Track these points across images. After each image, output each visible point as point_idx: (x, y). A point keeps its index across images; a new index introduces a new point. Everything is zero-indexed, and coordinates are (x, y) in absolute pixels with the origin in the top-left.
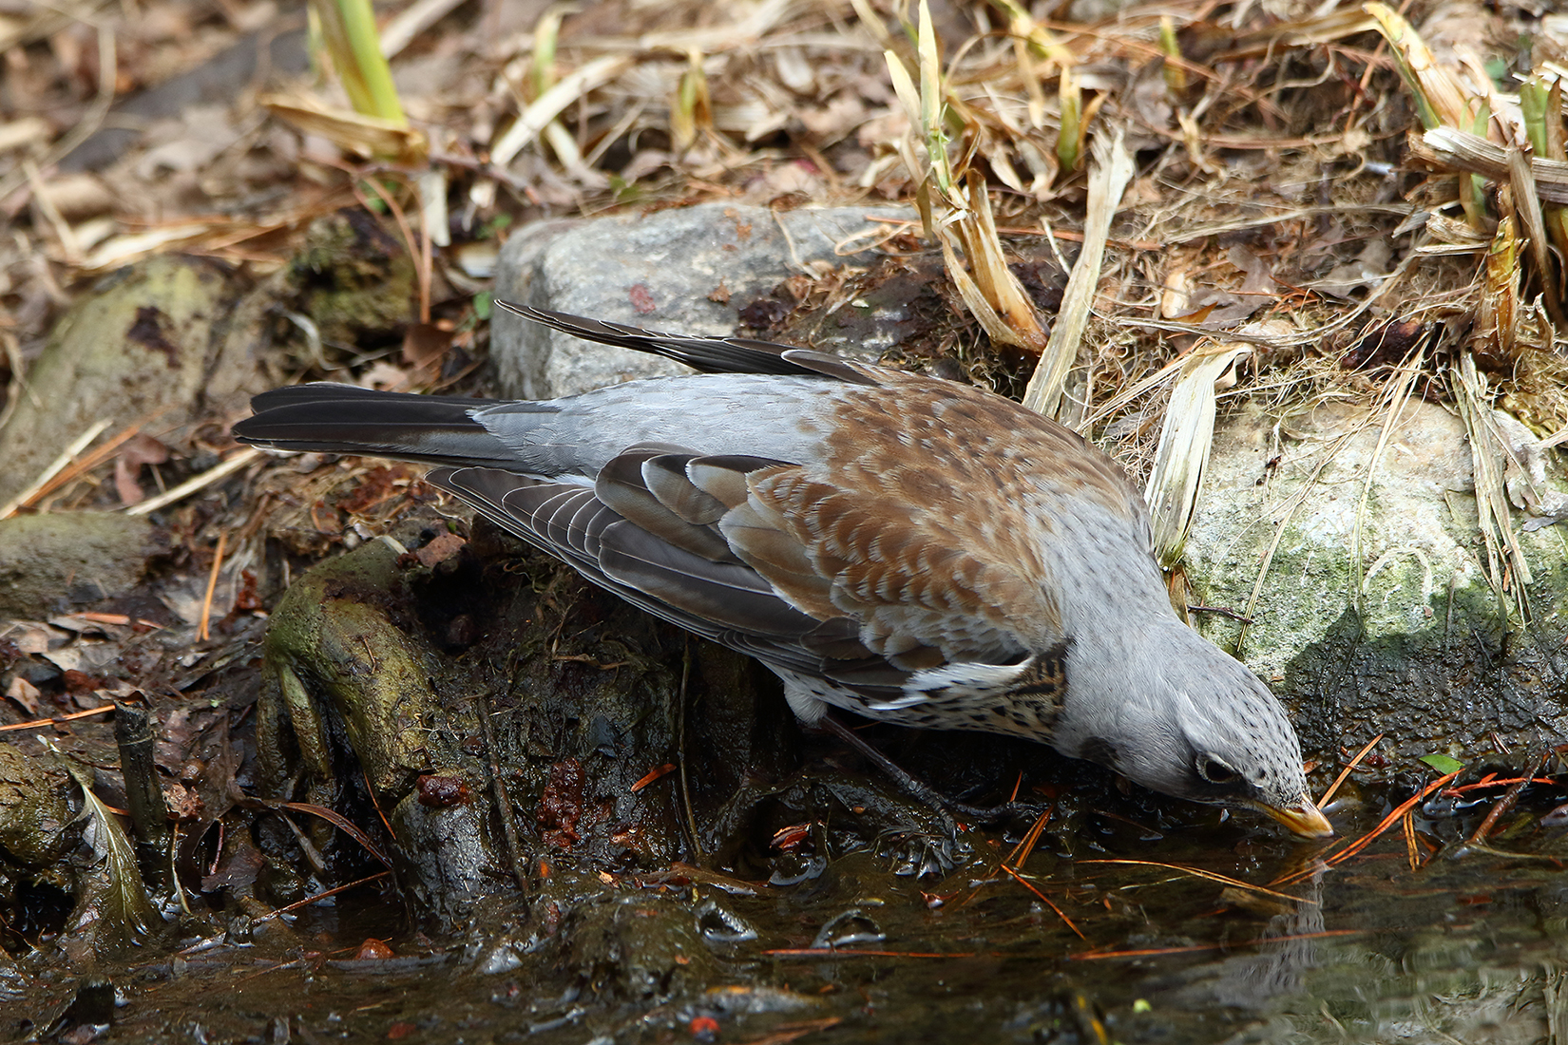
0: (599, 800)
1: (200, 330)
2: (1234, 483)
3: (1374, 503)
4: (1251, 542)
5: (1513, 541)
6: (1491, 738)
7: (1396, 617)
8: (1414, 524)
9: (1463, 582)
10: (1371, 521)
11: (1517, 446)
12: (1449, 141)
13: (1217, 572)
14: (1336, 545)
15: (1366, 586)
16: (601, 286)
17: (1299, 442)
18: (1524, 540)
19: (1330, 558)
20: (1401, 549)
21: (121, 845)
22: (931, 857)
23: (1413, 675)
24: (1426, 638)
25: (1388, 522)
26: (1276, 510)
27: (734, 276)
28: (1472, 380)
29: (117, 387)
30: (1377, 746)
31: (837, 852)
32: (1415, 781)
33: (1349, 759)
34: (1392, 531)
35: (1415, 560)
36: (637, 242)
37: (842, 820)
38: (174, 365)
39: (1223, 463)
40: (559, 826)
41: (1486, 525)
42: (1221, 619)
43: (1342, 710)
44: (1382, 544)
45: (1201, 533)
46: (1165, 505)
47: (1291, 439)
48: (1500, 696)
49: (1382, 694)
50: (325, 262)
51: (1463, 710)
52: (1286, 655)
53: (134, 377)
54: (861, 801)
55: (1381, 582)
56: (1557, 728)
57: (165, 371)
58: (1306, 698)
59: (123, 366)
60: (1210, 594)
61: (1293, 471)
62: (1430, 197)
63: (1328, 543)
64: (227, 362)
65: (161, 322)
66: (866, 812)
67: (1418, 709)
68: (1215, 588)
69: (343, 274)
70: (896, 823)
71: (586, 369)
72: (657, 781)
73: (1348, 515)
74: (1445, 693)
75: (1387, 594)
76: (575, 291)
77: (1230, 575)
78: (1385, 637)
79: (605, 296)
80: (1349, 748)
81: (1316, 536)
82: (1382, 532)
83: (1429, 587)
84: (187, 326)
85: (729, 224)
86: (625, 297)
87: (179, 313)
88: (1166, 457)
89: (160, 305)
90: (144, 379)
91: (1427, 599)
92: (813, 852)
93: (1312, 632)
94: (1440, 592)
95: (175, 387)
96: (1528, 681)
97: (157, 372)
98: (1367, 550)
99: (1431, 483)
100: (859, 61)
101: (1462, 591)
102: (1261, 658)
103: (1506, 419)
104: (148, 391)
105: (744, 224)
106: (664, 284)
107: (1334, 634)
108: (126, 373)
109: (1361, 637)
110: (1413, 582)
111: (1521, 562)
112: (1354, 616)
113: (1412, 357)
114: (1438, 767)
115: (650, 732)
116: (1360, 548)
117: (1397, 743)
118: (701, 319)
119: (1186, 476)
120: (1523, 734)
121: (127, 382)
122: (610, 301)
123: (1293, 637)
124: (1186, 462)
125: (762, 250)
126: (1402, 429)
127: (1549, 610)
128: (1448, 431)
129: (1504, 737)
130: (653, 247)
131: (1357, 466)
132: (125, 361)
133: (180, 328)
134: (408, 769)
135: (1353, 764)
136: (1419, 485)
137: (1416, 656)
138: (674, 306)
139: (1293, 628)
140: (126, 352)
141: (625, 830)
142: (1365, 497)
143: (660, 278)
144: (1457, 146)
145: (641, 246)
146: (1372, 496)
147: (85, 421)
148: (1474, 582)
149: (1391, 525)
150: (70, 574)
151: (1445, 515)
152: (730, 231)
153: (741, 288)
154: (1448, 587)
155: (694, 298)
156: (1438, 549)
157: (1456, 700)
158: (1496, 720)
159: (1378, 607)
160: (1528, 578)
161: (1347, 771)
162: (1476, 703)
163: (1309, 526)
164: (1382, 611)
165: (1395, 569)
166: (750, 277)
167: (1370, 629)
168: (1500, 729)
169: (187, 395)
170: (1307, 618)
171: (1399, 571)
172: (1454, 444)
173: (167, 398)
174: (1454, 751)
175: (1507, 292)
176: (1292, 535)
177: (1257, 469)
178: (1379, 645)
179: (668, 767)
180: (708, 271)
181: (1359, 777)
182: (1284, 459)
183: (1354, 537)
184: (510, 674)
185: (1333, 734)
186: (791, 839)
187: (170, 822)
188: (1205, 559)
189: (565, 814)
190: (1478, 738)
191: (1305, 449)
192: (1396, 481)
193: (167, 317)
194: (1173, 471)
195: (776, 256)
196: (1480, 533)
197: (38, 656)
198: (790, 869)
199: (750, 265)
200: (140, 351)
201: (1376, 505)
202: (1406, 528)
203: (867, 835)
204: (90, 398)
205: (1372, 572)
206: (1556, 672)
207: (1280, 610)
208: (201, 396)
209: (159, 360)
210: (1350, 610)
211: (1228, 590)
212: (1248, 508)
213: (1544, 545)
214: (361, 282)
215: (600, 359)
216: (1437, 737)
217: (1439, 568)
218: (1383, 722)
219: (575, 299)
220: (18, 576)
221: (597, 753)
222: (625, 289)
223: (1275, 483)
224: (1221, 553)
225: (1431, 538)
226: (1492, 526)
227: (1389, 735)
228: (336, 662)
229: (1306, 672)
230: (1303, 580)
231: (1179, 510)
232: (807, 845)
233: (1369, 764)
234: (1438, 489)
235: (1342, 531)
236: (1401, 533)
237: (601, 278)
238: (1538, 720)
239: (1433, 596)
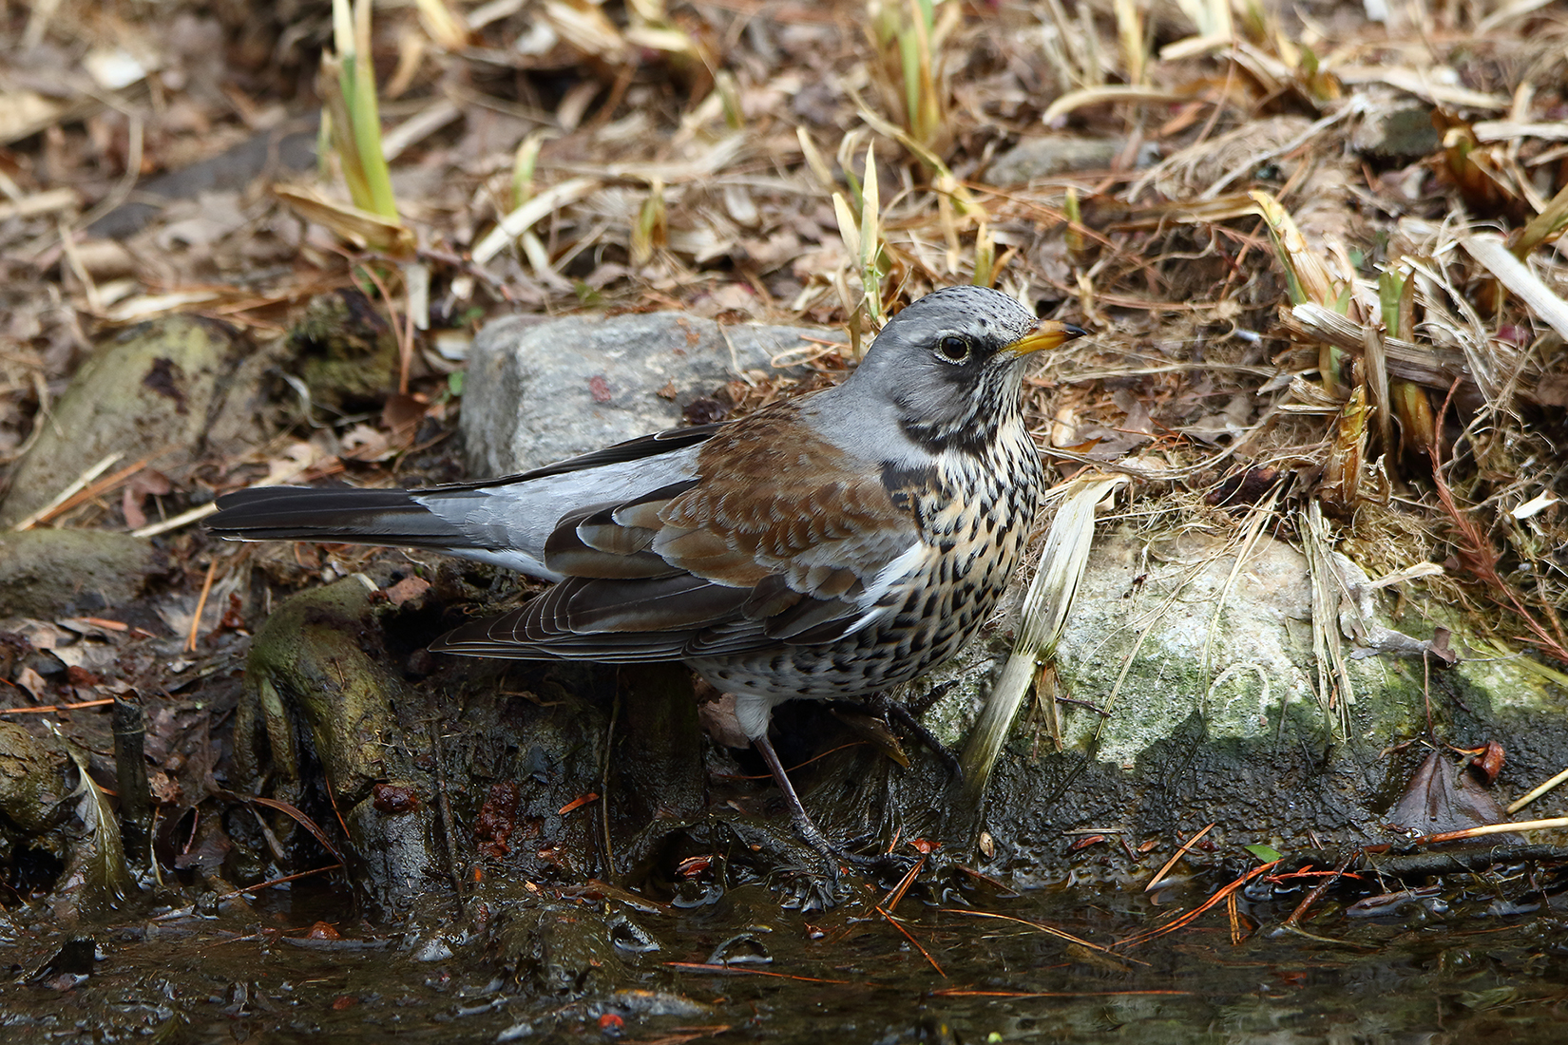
0: (530, 819)
1: (207, 383)
2: (1104, 594)
3: (1225, 623)
4: (1114, 646)
5: (1341, 666)
6: (1308, 835)
7: (1234, 723)
8: (1257, 644)
9: (1296, 698)
10: (1220, 638)
11: (1351, 584)
12: (1314, 316)
13: (1084, 669)
14: (1189, 656)
15: (1211, 692)
16: (566, 374)
17: (1163, 564)
18: (1351, 666)
19: (1182, 666)
20: (1244, 664)
21: (107, 819)
22: (815, 894)
23: (1246, 775)
24: (1260, 743)
25: (1235, 640)
26: (1139, 621)
27: (682, 376)
28: (1317, 524)
29: (131, 426)
30: (1208, 833)
31: (734, 883)
32: (1240, 866)
33: (1184, 842)
34: (1238, 647)
35: (1255, 675)
36: (599, 340)
37: (741, 854)
38: (182, 410)
39: (1096, 576)
40: (493, 839)
41: (1319, 650)
42: (1083, 711)
43: (1182, 799)
44: (1228, 659)
45: (1073, 635)
46: (1043, 608)
47: (1156, 560)
48: (1320, 799)
49: (1217, 788)
50: (321, 333)
51: (1286, 808)
52: (1137, 747)
53: (146, 418)
54: (758, 840)
55: (1225, 691)
56: (1365, 831)
57: (173, 415)
58: (1151, 785)
59: (138, 408)
60: (1076, 689)
61: (1156, 588)
62: (1293, 363)
63: (1182, 654)
64: (228, 412)
65: (173, 373)
66: (761, 851)
67: (1247, 804)
68: (1080, 683)
69: (336, 345)
70: (787, 862)
71: (546, 445)
72: (581, 808)
73: (1201, 630)
74: (1272, 792)
75: (1229, 702)
76: (542, 377)
77: (1095, 674)
78: (1223, 739)
79: (568, 384)
80: (1185, 832)
81: (1171, 646)
82: (1229, 648)
83: (1266, 699)
84: (196, 378)
85: (680, 331)
86: (586, 386)
87: (189, 367)
88: (1048, 566)
89: (174, 358)
90: (154, 421)
91: (1263, 709)
92: (713, 881)
93: (1160, 730)
94: (1275, 704)
95: (181, 430)
96: (1344, 788)
97: (166, 416)
98: (1215, 662)
99: (1275, 610)
100: (798, 202)
101: (1293, 705)
102: (1115, 748)
103: (1344, 561)
104: (157, 431)
105: (693, 333)
106: (620, 378)
107: (1180, 733)
108: (139, 413)
109: (1203, 737)
110: (1253, 694)
111: (1347, 684)
112: (1199, 719)
113: (1266, 499)
114: (1260, 856)
115: (579, 764)
116: (1209, 660)
117: (1226, 831)
118: (650, 411)
119: (1064, 584)
120: (1336, 834)
121: (139, 422)
122: (573, 388)
123: (1144, 732)
124: (1065, 572)
125: (707, 356)
126: (1254, 560)
127: (1368, 728)
128: (1292, 566)
129: (1319, 835)
130: (613, 346)
131: (1212, 589)
132: (140, 403)
133: (189, 379)
134: (365, 777)
135: (1187, 847)
136: (1265, 610)
137: (1249, 757)
138: (627, 398)
139: (1145, 725)
140: (141, 396)
141: (550, 847)
142: (1217, 617)
143: (617, 373)
144: (1322, 321)
145: (603, 344)
146: (1223, 617)
147: (100, 453)
148: (1305, 698)
149: (1237, 643)
150: (78, 582)
151: (1285, 638)
152: (681, 337)
153: (687, 388)
154: (1282, 701)
155: (645, 392)
156: (1276, 667)
157: (1280, 799)
158: (1313, 819)
159: (1220, 712)
160: (1351, 700)
161: (1181, 853)
162: (1298, 803)
163: (1167, 637)
164: (1223, 717)
165: (1237, 681)
166: (695, 379)
167: (1212, 731)
168: (1317, 828)
169: (190, 437)
170: (1158, 716)
171: (1241, 683)
172: (1297, 578)
173: (173, 439)
174: (1275, 843)
175: (1354, 451)
176: (1152, 644)
177: (1125, 583)
178: (1218, 745)
179: (593, 796)
180: (660, 371)
181: (1191, 858)
182: (1150, 578)
183: (1204, 651)
184: (461, 703)
185: (1171, 819)
186: (695, 867)
187: (152, 805)
188: (1074, 658)
189: (499, 828)
190: (1297, 834)
191: (1168, 570)
192: (1245, 605)
193: (179, 369)
194: (1053, 579)
195: (719, 363)
196: (1314, 657)
197: (46, 651)
198: (690, 894)
199: (696, 369)
200: (153, 396)
201: (1226, 624)
202: (1250, 647)
203: (761, 870)
204: (107, 434)
205: (1217, 682)
206: (1369, 783)
207: (1135, 708)
208: (202, 440)
209: (169, 405)
210: (1196, 713)
211: (1091, 686)
212: (1115, 617)
213: (1367, 672)
214: (352, 354)
215: (560, 438)
216: (1261, 830)
217: (1276, 684)
218: (1215, 812)
219: (542, 384)
220: (33, 581)
221: (531, 778)
222: (586, 379)
223: (1139, 598)
224: (1088, 654)
225: (1271, 657)
226: (1324, 651)
227: (1220, 824)
228: (310, 679)
229: (1153, 763)
230: (1157, 683)
231: (1055, 613)
232: (707, 874)
233: (1201, 847)
234: (1280, 615)
235: (1195, 643)
236: (1245, 650)
237: (565, 367)
238: (1350, 823)
239: (1268, 708)
